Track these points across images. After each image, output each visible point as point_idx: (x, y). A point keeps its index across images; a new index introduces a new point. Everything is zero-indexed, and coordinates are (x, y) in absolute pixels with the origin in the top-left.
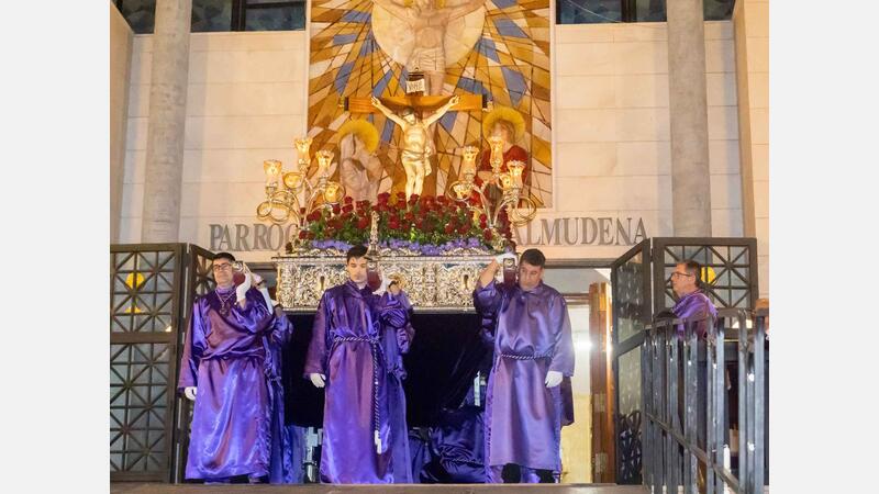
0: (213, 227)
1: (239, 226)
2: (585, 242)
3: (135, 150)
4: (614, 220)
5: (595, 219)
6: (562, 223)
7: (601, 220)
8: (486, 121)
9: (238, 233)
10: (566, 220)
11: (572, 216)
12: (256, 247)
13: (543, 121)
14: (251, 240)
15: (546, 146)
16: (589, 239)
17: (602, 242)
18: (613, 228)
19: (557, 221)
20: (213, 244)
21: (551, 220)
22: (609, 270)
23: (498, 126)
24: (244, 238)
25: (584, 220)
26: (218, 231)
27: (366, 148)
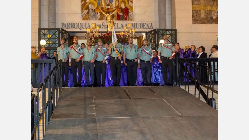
0: (62, 23)
1: (68, 23)
2: (140, 28)
3: (43, 6)
4: (146, 24)
5: (142, 23)
6: (136, 24)
7: (144, 23)
8: (119, 1)
9: (68, 25)
10: (137, 23)
11: (138, 22)
12: (72, 28)
13: (131, 2)
14: (70, 26)
15: (132, 8)
16: (141, 27)
17: (144, 28)
18: (146, 25)
19: (135, 23)
20: (62, 27)
21: (133, 23)
22: (145, 34)
23: (122, 3)
24: (69, 26)
25: (140, 23)
26: (63, 24)
27: (94, 6)
